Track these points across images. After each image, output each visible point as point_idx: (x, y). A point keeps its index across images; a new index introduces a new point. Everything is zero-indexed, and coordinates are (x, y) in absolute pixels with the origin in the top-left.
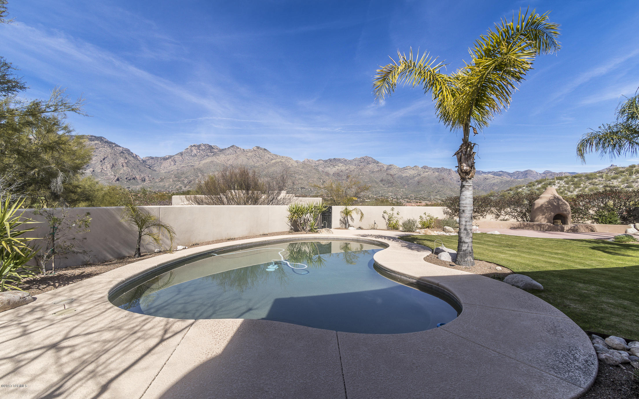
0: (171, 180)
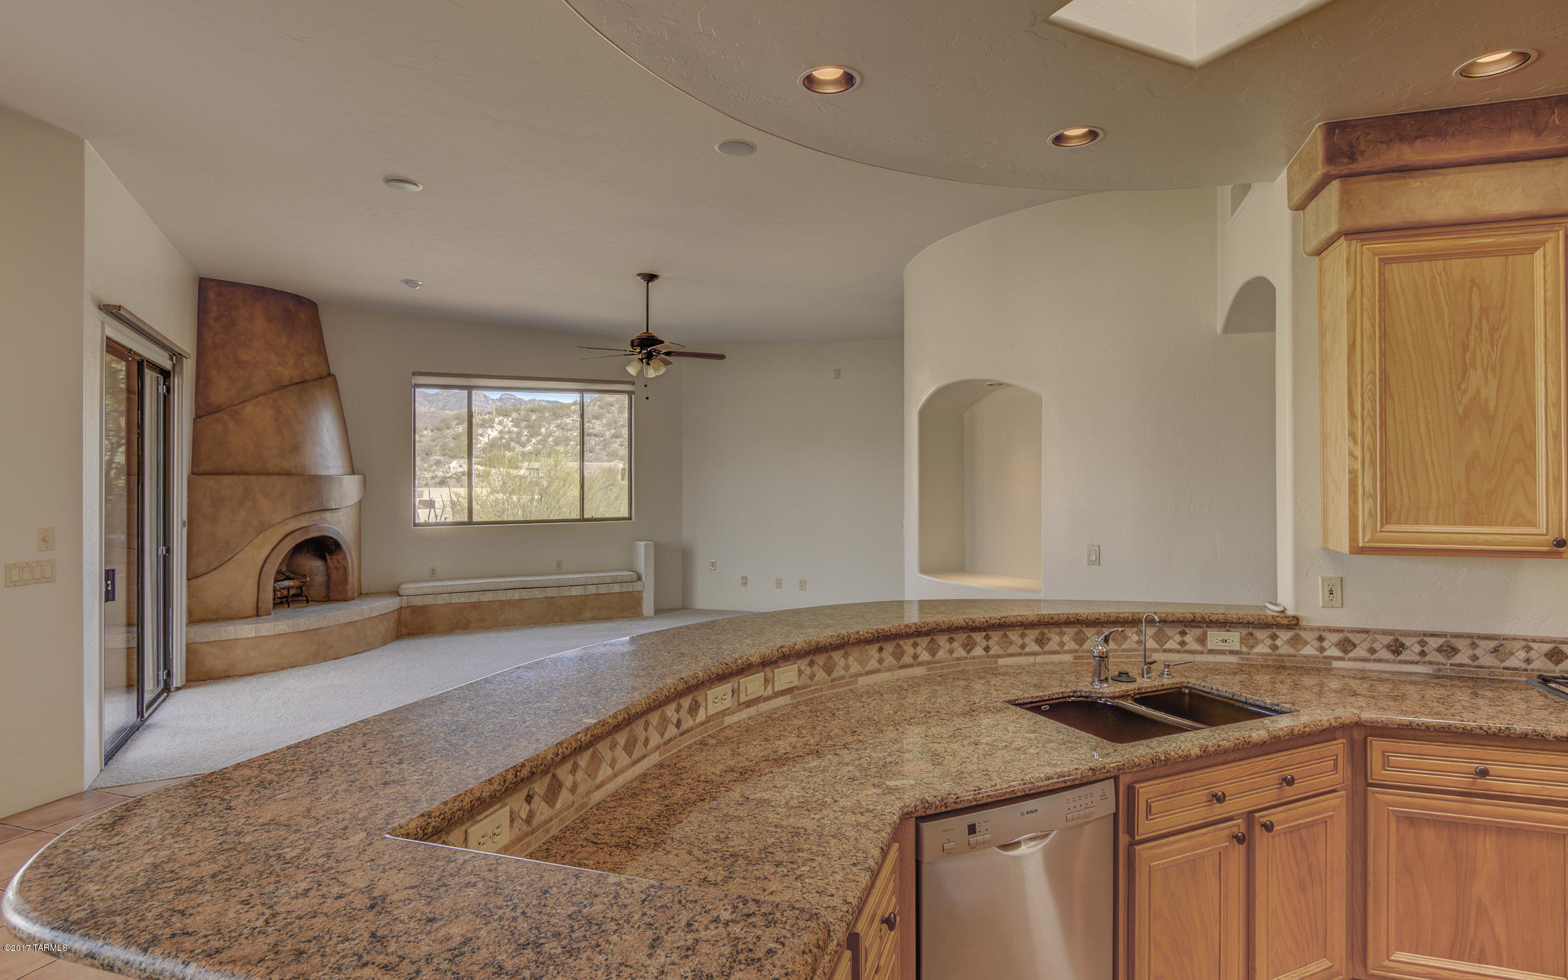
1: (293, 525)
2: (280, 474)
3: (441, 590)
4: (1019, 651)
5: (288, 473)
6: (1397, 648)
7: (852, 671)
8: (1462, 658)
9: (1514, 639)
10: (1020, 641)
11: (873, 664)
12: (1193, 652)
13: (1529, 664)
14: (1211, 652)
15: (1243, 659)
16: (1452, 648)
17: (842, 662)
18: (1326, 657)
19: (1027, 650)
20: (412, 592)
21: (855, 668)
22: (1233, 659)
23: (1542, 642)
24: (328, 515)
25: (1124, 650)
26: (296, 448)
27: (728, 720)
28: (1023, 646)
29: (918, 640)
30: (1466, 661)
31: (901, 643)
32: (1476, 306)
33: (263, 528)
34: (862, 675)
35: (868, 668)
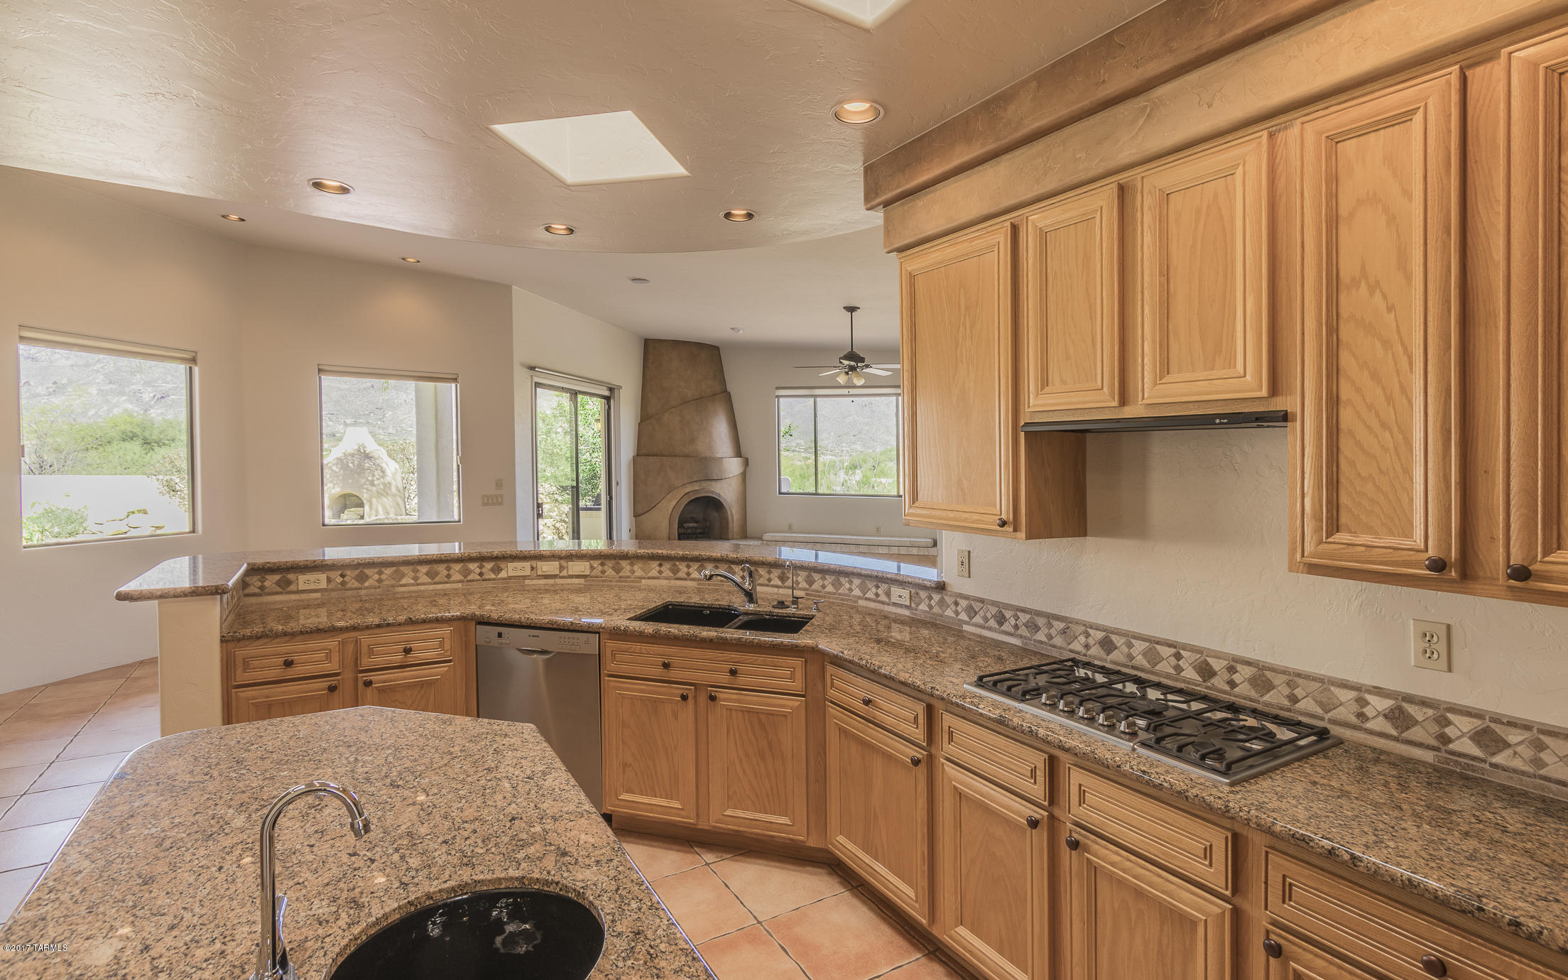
0: (93, 391)
1: (689, 489)
2: (682, 456)
3: (787, 539)
4: (766, 582)
5: (687, 456)
6: (1001, 620)
7: (636, 574)
8: (1041, 636)
9: (1077, 623)
10: (767, 576)
11: (654, 573)
12: (883, 603)
13: (1088, 650)
14: (895, 604)
15: (913, 613)
16: (1035, 625)
17: (628, 568)
18: (960, 620)
19: (772, 583)
20: (769, 538)
21: (639, 573)
22: (906, 612)
23: (1097, 629)
24: (713, 483)
25: (840, 594)
26: (693, 440)
27: (527, 582)
28: (770, 580)
29: (691, 564)
30: (1044, 639)
31: (677, 563)
32: (963, 306)
33: (671, 489)
34: (645, 578)
35: (650, 575)
